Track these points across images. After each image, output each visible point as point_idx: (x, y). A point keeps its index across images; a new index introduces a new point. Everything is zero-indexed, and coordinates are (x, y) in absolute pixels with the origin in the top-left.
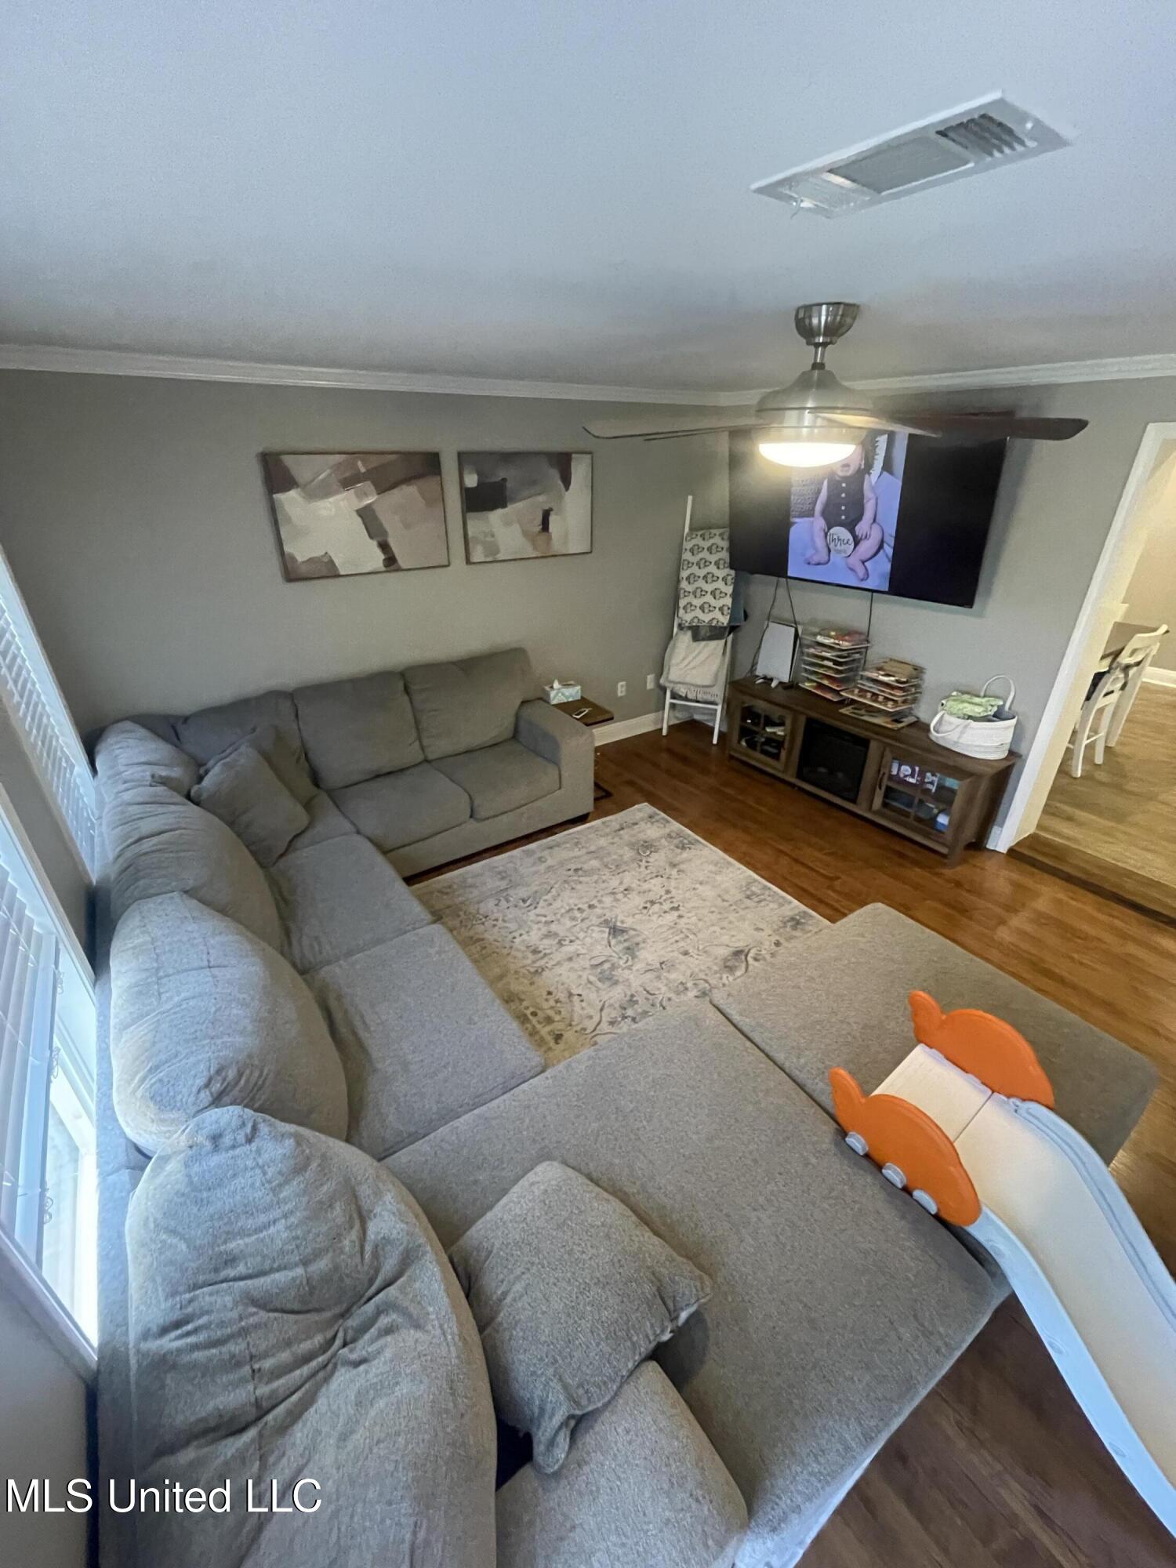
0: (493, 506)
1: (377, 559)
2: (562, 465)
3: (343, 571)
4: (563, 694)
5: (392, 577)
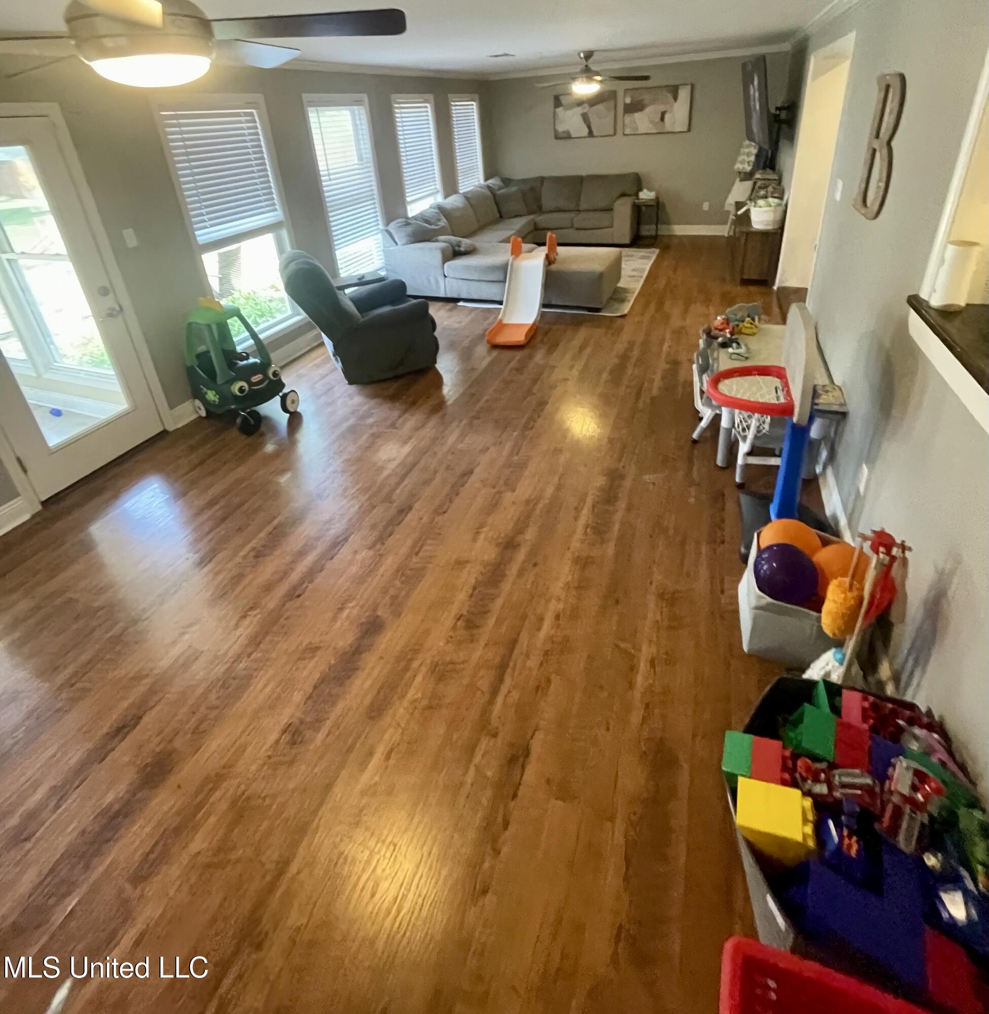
0: (636, 111)
2: (674, 91)
3: (573, 136)
4: (646, 195)
5: (591, 139)
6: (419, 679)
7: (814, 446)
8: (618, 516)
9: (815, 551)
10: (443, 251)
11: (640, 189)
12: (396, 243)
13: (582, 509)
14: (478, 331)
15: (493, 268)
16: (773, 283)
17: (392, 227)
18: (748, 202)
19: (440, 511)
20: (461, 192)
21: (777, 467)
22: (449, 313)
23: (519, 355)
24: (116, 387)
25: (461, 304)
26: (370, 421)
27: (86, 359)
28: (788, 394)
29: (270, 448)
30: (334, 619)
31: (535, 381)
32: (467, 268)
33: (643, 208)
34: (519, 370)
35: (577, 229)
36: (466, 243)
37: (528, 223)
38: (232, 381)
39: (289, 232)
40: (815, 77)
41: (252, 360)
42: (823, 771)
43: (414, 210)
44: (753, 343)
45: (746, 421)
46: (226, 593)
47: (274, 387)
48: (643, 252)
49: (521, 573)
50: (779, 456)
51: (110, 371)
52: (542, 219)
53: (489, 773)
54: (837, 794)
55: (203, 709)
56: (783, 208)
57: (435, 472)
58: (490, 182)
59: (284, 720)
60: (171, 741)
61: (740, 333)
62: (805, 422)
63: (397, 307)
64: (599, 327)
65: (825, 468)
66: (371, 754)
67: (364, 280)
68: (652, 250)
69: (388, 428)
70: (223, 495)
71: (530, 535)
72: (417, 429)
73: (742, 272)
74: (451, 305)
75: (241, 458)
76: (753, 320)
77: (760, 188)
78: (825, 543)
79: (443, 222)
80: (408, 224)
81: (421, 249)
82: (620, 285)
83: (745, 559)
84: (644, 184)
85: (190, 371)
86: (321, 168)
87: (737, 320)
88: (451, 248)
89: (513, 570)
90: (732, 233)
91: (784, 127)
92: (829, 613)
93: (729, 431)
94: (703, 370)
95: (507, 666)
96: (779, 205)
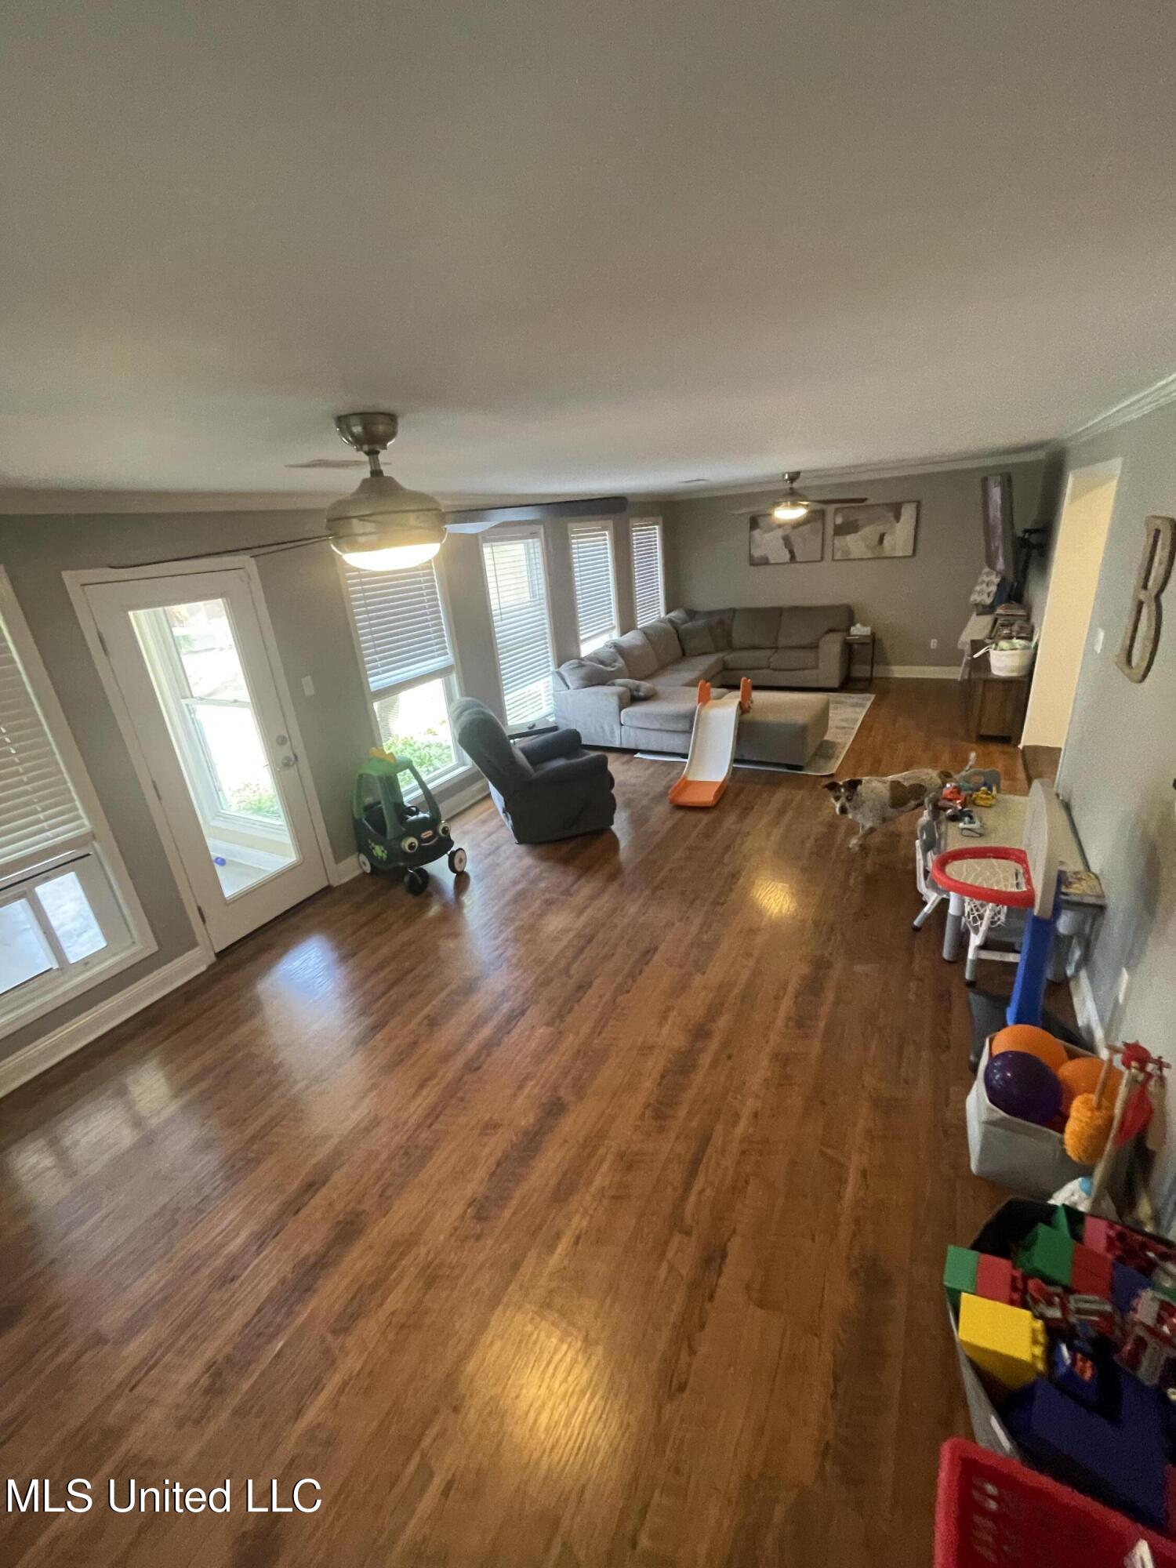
0: (849, 533)
1: (788, 557)
2: (896, 510)
3: (772, 561)
4: (859, 630)
5: (793, 565)
6: (605, 1167)
7: (1064, 943)
8: (825, 1009)
9: (1061, 1064)
10: (620, 697)
11: (852, 623)
12: (568, 687)
13: (783, 998)
14: (659, 789)
15: (678, 717)
16: (1019, 742)
17: (563, 669)
18: (988, 641)
19: (624, 989)
20: (639, 627)
21: (1016, 964)
22: (626, 767)
23: (705, 818)
24: (286, 839)
25: (638, 755)
26: (543, 885)
27: (243, 805)
28: (1029, 882)
29: (435, 910)
30: (514, 1096)
31: (727, 848)
32: (647, 715)
33: (856, 646)
34: (708, 835)
35: (775, 670)
36: (645, 686)
37: (717, 662)
38: (401, 837)
39: (458, 678)
40: (1074, 498)
41: (421, 815)
42: (1058, 1295)
43: (587, 649)
44: (990, 818)
45: (977, 910)
46: (402, 1061)
47: (443, 845)
48: (855, 698)
49: (714, 1064)
50: (1018, 952)
51: (281, 822)
52: (731, 657)
53: (684, 1272)
54: (1073, 1319)
55: (387, 1174)
56: (1032, 651)
57: (616, 946)
58: (672, 614)
59: (469, 1193)
60: (360, 1202)
61: (974, 803)
62: (1048, 914)
63: (574, 761)
64: (800, 788)
65: (1078, 969)
66: (558, 1236)
67: (535, 729)
68: (868, 695)
69: (563, 894)
70: (394, 956)
71: (723, 1022)
72: (592, 898)
73: (979, 725)
74: (626, 757)
75: (410, 919)
76: (990, 789)
77: (1003, 625)
78: (1072, 1056)
79: (620, 663)
80: (581, 666)
81: (596, 694)
82: (826, 738)
83: (974, 1068)
84: (857, 616)
85: (357, 825)
86: (493, 608)
87: (971, 789)
88: (629, 693)
89: (705, 1060)
90: (966, 677)
91: (1034, 553)
92: (1073, 1133)
93: (958, 919)
94: (928, 846)
95: (701, 1161)
96: (1025, 648)
